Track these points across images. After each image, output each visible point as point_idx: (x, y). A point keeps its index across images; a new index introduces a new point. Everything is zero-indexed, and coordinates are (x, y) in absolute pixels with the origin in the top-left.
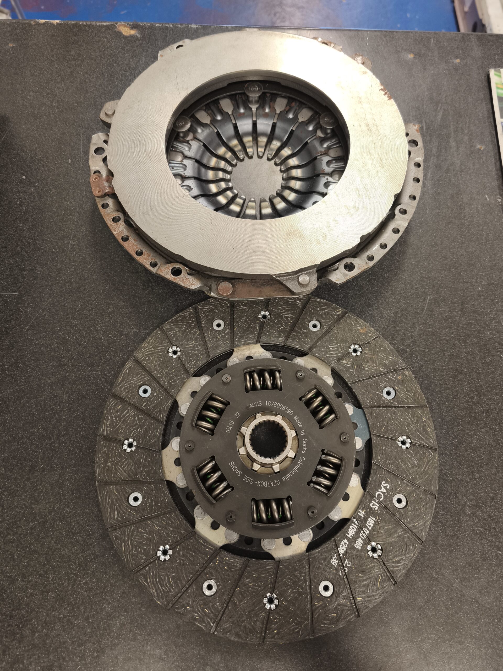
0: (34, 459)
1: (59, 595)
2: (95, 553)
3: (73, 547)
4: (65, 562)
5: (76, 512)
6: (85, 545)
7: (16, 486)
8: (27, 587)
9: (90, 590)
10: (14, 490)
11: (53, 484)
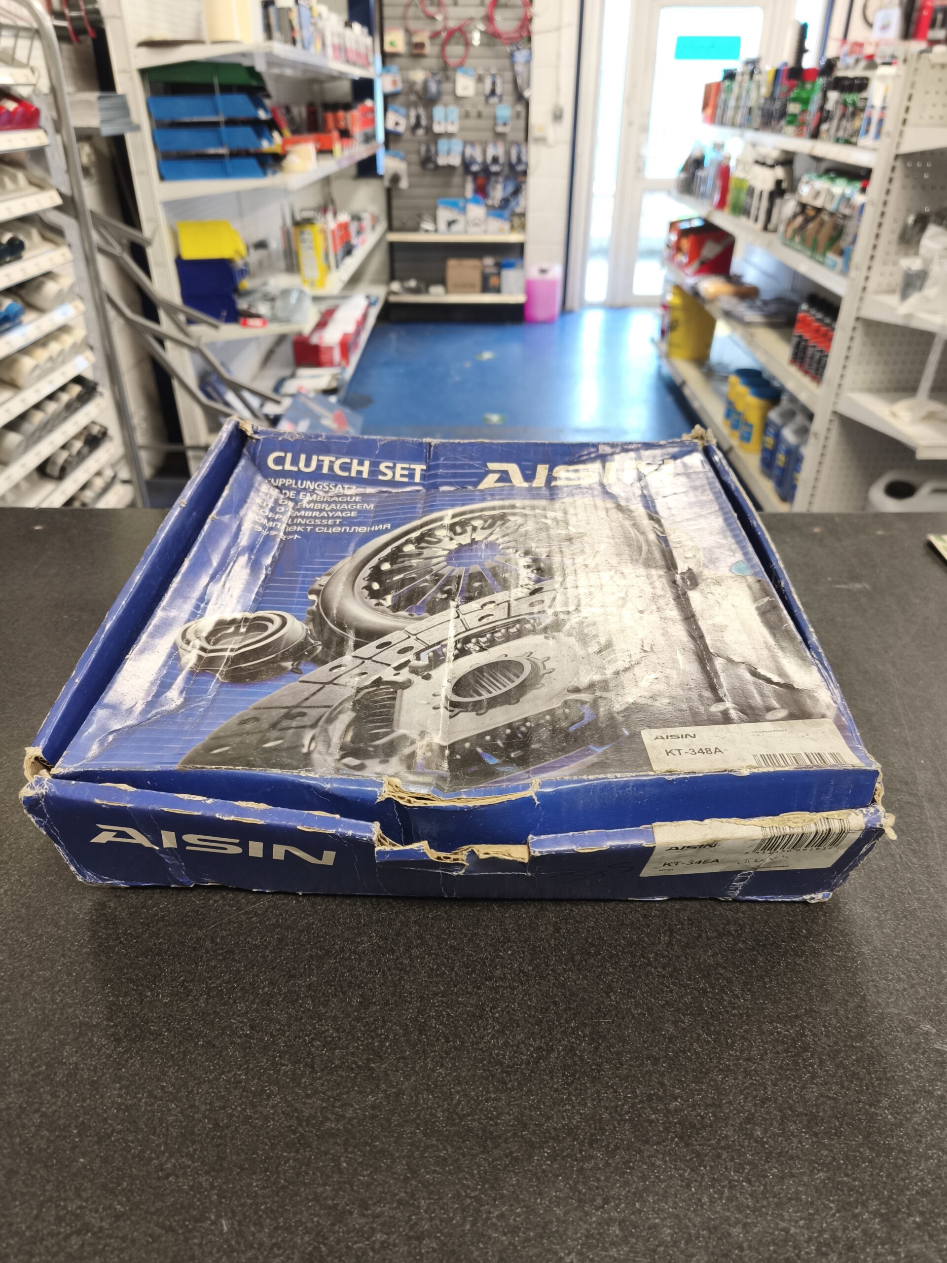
0: (366, 984)
1: (444, 1244)
2: (512, 1153)
3: (464, 1142)
4: (450, 1173)
5: (459, 1076)
6: (487, 1138)
7: (337, 1030)
8: (372, 1228)
9: (514, 1230)
10: (333, 1038)
11: (407, 1025)
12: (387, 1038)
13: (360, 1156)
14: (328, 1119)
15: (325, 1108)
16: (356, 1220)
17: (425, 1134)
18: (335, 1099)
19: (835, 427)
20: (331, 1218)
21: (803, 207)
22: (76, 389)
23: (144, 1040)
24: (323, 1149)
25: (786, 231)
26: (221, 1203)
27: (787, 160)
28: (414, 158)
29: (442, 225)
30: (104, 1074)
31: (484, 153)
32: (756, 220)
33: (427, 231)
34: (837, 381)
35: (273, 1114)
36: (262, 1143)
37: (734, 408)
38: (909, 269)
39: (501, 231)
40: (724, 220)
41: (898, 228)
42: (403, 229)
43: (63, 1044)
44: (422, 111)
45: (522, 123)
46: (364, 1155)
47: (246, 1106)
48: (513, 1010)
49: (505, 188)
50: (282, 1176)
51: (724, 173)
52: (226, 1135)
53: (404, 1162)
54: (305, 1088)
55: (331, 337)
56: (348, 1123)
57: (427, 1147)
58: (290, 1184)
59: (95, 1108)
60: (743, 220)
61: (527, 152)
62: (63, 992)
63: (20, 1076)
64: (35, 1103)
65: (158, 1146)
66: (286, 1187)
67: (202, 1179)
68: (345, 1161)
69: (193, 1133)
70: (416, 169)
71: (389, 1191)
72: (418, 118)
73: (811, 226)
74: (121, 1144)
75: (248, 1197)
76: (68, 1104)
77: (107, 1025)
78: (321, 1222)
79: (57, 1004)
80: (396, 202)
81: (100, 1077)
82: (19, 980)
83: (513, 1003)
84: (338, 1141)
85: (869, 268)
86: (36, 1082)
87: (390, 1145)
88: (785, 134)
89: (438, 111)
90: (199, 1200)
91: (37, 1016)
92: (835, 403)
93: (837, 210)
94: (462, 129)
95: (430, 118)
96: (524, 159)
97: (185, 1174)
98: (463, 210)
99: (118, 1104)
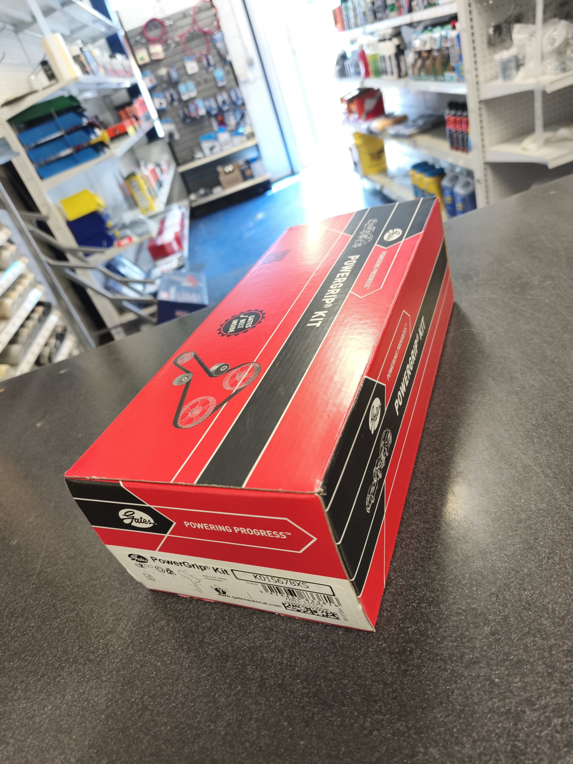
12: (472, 584)
13: (506, 670)
14: (465, 653)
15: (458, 646)
16: (531, 715)
17: (544, 639)
18: (461, 638)
19: (489, 172)
20: (510, 720)
21: (419, 53)
22: (41, 309)
23: (299, 644)
24: (474, 674)
25: (413, 72)
26: (422, 738)
27: (397, 33)
28: (178, 119)
29: (207, 151)
30: (285, 677)
31: (216, 101)
32: (392, 73)
33: (199, 158)
34: (480, 144)
35: (422, 662)
36: (427, 685)
37: (419, 189)
38: (502, 59)
39: (242, 142)
40: (372, 83)
41: (485, 39)
42: (186, 162)
43: (244, 666)
44: (172, 91)
45: (231, 76)
46: (507, 669)
47: (398, 663)
48: (551, 536)
49: (235, 117)
50: (456, 704)
51: (363, 56)
52: (396, 689)
53: (540, 663)
54: (434, 638)
55: (168, 237)
56: (482, 651)
57: (551, 648)
58: (465, 707)
59: (291, 702)
60: (384, 77)
61: (240, 91)
62: (225, 632)
63: (225, 699)
64: (246, 714)
65: (352, 713)
66: (463, 710)
67: (398, 725)
68: (496, 677)
69: (372, 696)
70: (181, 125)
71: (543, 687)
72: (172, 96)
73: (428, 63)
74: (324, 721)
75: (439, 726)
76: (270, 706)
77: (268, 643)
78: (505, 726)
79: (225, 641)
80: (176, 149)
81: (283, 680)
82: (191, 635)
83: (548, 532)
84: (482, 665)
85: (476, 69)
86: (240, 699)
87: (522, 655)
88: (391, 18)
89: (182, 88)
90: (404, 741)
91: (216, 654)
92: (484, 158)
93: (441, 46)
94: (199, 92)
95: (179, 93)
96: (239, 96)
97: (382, 726)
98: (216, 138)
99: (306, 694)
